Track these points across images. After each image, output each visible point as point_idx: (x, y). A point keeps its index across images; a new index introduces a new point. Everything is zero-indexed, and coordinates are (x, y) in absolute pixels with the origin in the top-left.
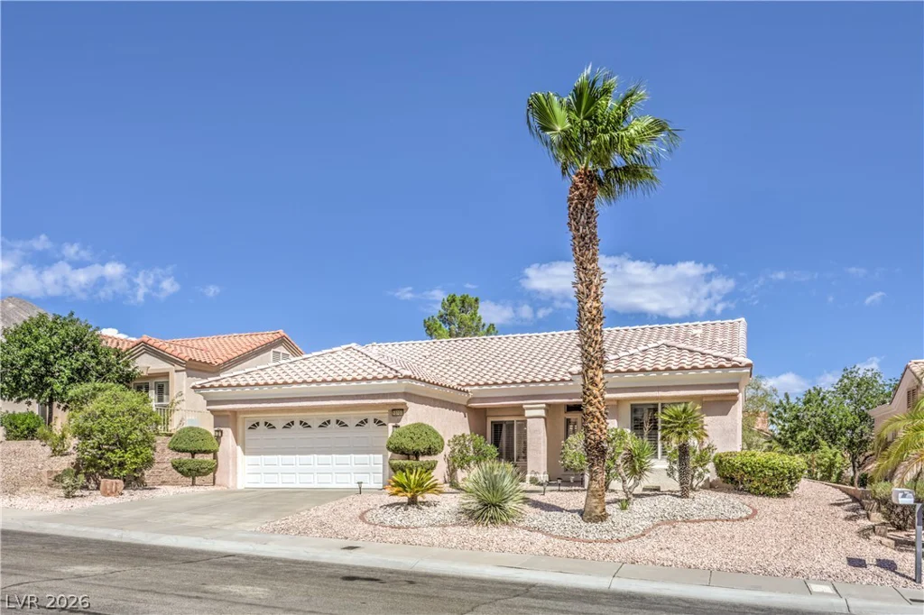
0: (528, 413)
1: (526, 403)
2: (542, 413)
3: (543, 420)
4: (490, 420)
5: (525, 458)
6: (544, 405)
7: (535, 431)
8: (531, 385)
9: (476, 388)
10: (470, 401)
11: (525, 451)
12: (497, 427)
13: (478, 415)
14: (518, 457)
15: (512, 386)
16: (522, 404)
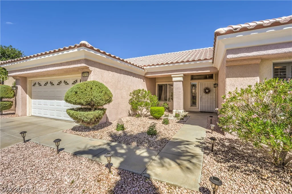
0: (174, 79)
1: (173, 74)
2: (181, 79)
3: (182, 82)
4: (157, 84)
5: (172, 99)
6: (183, 75)
7: (177, 88)
8: (176, 64)
9: (149, 67)
10: (147, 74)
11: (172, 96)
12: (161, 87)
13: (151, 81)
14: (169, 99)
15: (166, 65)
16: (171, 75)
